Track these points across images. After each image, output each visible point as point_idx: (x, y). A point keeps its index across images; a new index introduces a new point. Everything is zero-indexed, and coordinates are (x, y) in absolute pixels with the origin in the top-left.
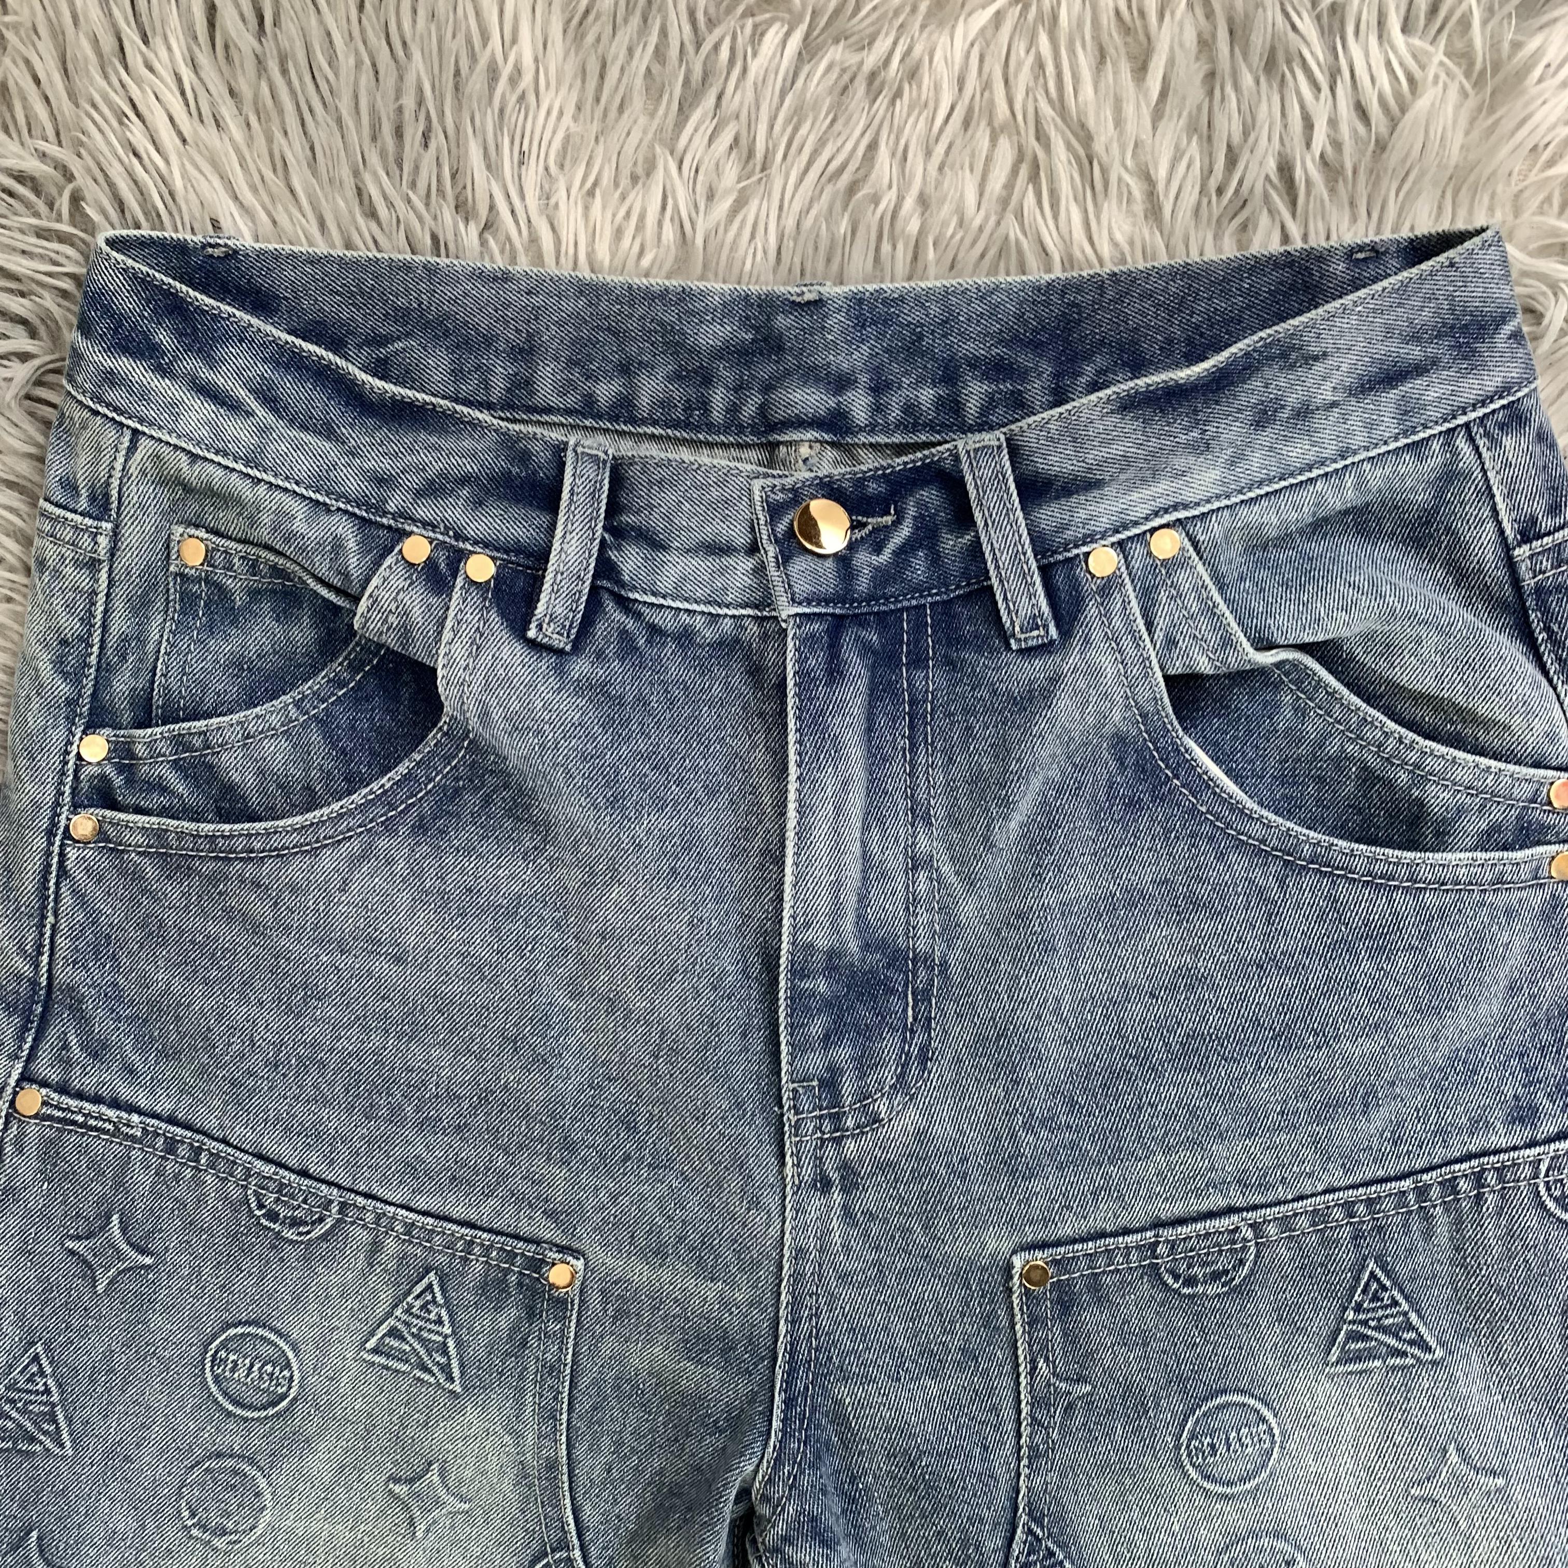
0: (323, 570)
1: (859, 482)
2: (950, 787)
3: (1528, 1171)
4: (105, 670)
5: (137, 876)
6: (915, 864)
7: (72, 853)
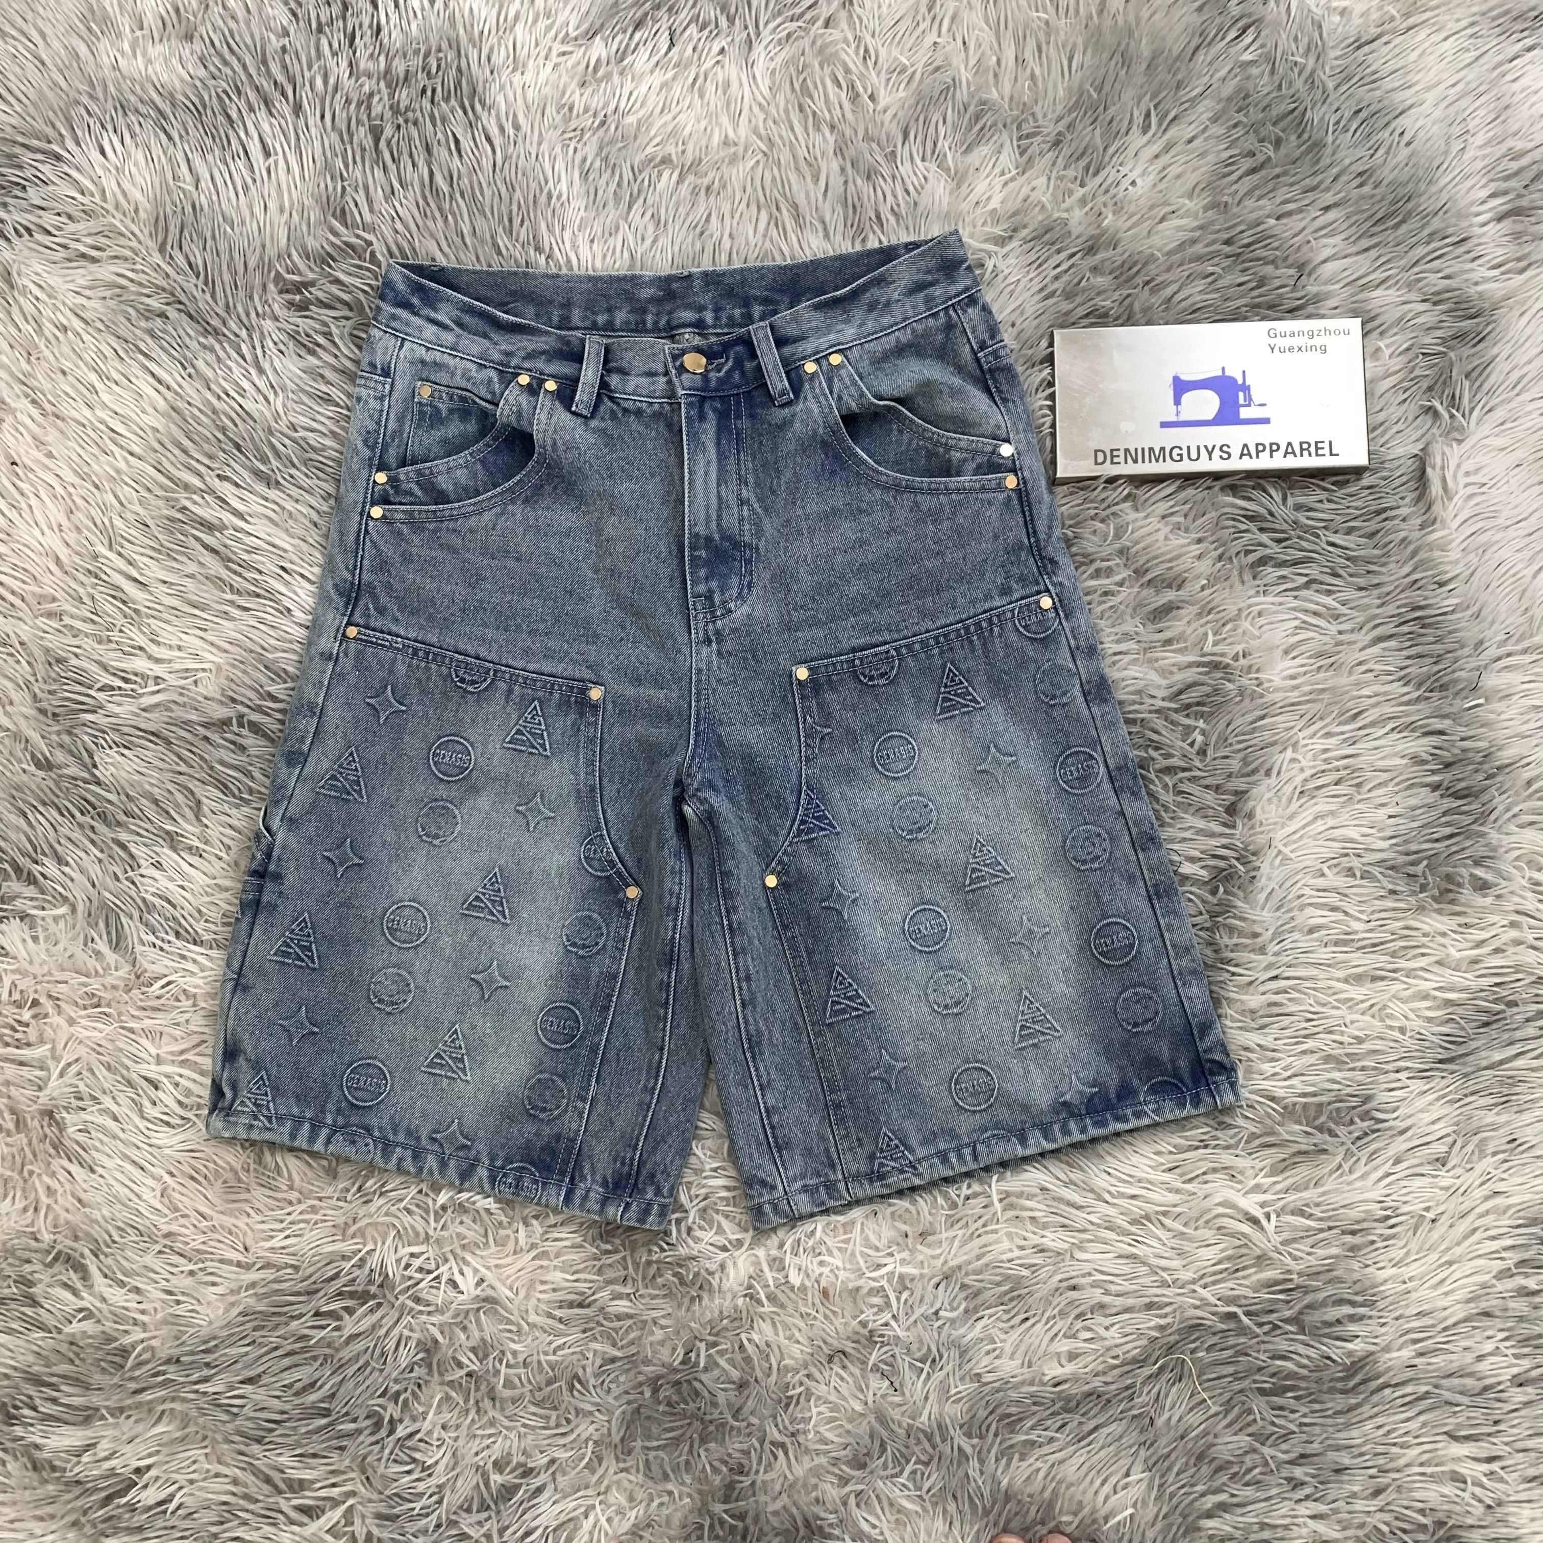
0: (483, 392)
1: (710, 346)
2: (755, 470)
3: (1009, 615)
4: (385, 446)
5: (400, 533)
6: (742, 502)
7: (371, 523)
